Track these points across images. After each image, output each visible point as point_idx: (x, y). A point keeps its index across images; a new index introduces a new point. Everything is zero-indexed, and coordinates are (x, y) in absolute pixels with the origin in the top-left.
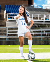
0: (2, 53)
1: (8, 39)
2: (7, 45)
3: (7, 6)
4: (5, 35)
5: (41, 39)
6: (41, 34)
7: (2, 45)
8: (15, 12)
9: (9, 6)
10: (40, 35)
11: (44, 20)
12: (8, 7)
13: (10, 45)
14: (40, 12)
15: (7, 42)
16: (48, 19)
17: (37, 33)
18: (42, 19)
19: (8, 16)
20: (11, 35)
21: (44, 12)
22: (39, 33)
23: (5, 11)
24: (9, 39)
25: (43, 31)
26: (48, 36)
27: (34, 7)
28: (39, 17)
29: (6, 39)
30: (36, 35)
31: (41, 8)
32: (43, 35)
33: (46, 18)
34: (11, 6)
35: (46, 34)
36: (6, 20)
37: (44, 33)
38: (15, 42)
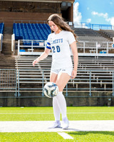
1: (19, 95)
2: (17, 106)
3: (18, 25)
4: (14, 85)
5: (90, 95)
6: (90, 83)
7: (7, 106)
8: (34, 37)
9: (22, 25)
10: (87, 85)
11: (97, 54)
12: (18, 28)
13: (24, 106)
14: (87, 37)
15: (17, 101)
16: (105, 53)
17: (82, 81)
18: (92, 52)
19: (19, 46)
20: (26, 85)
21: (96, 38)
22: (86, 81)
23: (13, 36)
24: (22, 94)
25: (94, 76)
26: (105, 88)
27: (75, 27)
28: (84, 48)
29: (16, 95)
30: (79, 85)
31: (89, 28)
32: (93, 85)
33: (100, 50)
34: (25, 25)
35: (101, 83)
36: (16, 54)
37: (96, 81)
38: (34, 101)
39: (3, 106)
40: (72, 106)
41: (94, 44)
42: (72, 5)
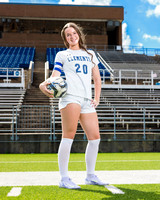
0: (39, 170)
1: (55, 138)
2: (53, 152)
3: (53, 50)
4: (48, 126)
5: (144, 137)
6: (144, 123)
7: (39, 152)
9: (57, 50)
10: (141, 126)
11: (153, 87)
12: (53, 54)
14: (139, 65)
15: (52, 147)
17: (134, 120)
18: (147, 84)
22: (139, 120)
23: (47, 64)
25: (149, 114)
27: (125, 52)
28: (136, 78)
29: (50, 138)
30: (130, 125)
31: (142, 53)
32: (148, 126)
33: (156, 81)
37: (151, 120)
39: (36, 152)
40: (121, 152)
41: (149, 74)
42: (121, 24)
